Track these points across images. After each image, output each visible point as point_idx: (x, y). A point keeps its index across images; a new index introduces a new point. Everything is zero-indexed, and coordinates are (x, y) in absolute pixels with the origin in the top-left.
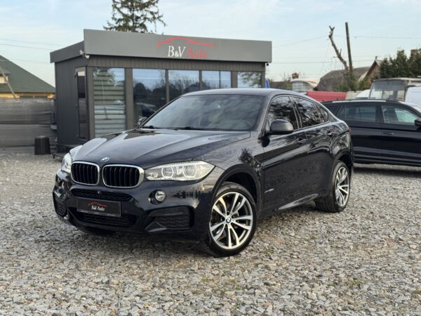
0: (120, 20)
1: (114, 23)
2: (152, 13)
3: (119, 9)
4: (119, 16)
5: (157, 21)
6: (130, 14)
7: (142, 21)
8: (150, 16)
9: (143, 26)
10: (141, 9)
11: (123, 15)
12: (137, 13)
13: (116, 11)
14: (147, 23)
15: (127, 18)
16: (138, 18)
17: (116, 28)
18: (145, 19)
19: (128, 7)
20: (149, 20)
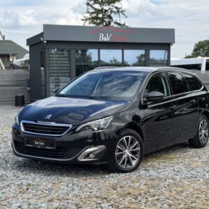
0: (93, 13)
1: (88, 16)
2: (116, 8)
3: (91, 6)
4: (92, 10)
5: (120, 14)
6: (100, 8)
7: (109, 13)
8: (115, 10)
9: (110, 17)
10: (109, 5)
11: (95, 9)
12: (106, 7)
13: (90, 7)
14: (113, 15)
15: (98, 11)
16: (106, 11)
17: (90, 19)
18: (112, 11)
19: (99, 3)
20: (114, 12)
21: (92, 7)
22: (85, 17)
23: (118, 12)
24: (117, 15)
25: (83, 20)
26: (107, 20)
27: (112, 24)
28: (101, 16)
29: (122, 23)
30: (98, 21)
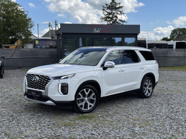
2: (120, 11)
7: (116, 15)
10: (116, 10)
14: (118, 16)
15: (109, 14)
16: (114, 13)
20: (119, 14)
21: (106, 11)
22: (102, 17)
23: (121, 14)
24: (121, 15)
25: (101, 19)
26: (114, 18)
27: (118, 21)
28: (111, 16)
29: (123, 20)
30: (110, 19)
